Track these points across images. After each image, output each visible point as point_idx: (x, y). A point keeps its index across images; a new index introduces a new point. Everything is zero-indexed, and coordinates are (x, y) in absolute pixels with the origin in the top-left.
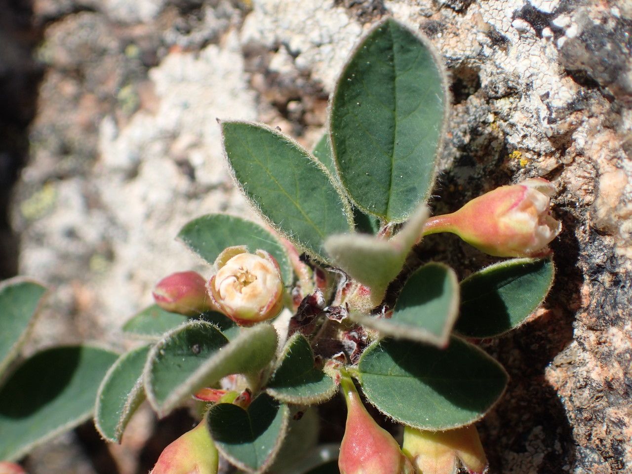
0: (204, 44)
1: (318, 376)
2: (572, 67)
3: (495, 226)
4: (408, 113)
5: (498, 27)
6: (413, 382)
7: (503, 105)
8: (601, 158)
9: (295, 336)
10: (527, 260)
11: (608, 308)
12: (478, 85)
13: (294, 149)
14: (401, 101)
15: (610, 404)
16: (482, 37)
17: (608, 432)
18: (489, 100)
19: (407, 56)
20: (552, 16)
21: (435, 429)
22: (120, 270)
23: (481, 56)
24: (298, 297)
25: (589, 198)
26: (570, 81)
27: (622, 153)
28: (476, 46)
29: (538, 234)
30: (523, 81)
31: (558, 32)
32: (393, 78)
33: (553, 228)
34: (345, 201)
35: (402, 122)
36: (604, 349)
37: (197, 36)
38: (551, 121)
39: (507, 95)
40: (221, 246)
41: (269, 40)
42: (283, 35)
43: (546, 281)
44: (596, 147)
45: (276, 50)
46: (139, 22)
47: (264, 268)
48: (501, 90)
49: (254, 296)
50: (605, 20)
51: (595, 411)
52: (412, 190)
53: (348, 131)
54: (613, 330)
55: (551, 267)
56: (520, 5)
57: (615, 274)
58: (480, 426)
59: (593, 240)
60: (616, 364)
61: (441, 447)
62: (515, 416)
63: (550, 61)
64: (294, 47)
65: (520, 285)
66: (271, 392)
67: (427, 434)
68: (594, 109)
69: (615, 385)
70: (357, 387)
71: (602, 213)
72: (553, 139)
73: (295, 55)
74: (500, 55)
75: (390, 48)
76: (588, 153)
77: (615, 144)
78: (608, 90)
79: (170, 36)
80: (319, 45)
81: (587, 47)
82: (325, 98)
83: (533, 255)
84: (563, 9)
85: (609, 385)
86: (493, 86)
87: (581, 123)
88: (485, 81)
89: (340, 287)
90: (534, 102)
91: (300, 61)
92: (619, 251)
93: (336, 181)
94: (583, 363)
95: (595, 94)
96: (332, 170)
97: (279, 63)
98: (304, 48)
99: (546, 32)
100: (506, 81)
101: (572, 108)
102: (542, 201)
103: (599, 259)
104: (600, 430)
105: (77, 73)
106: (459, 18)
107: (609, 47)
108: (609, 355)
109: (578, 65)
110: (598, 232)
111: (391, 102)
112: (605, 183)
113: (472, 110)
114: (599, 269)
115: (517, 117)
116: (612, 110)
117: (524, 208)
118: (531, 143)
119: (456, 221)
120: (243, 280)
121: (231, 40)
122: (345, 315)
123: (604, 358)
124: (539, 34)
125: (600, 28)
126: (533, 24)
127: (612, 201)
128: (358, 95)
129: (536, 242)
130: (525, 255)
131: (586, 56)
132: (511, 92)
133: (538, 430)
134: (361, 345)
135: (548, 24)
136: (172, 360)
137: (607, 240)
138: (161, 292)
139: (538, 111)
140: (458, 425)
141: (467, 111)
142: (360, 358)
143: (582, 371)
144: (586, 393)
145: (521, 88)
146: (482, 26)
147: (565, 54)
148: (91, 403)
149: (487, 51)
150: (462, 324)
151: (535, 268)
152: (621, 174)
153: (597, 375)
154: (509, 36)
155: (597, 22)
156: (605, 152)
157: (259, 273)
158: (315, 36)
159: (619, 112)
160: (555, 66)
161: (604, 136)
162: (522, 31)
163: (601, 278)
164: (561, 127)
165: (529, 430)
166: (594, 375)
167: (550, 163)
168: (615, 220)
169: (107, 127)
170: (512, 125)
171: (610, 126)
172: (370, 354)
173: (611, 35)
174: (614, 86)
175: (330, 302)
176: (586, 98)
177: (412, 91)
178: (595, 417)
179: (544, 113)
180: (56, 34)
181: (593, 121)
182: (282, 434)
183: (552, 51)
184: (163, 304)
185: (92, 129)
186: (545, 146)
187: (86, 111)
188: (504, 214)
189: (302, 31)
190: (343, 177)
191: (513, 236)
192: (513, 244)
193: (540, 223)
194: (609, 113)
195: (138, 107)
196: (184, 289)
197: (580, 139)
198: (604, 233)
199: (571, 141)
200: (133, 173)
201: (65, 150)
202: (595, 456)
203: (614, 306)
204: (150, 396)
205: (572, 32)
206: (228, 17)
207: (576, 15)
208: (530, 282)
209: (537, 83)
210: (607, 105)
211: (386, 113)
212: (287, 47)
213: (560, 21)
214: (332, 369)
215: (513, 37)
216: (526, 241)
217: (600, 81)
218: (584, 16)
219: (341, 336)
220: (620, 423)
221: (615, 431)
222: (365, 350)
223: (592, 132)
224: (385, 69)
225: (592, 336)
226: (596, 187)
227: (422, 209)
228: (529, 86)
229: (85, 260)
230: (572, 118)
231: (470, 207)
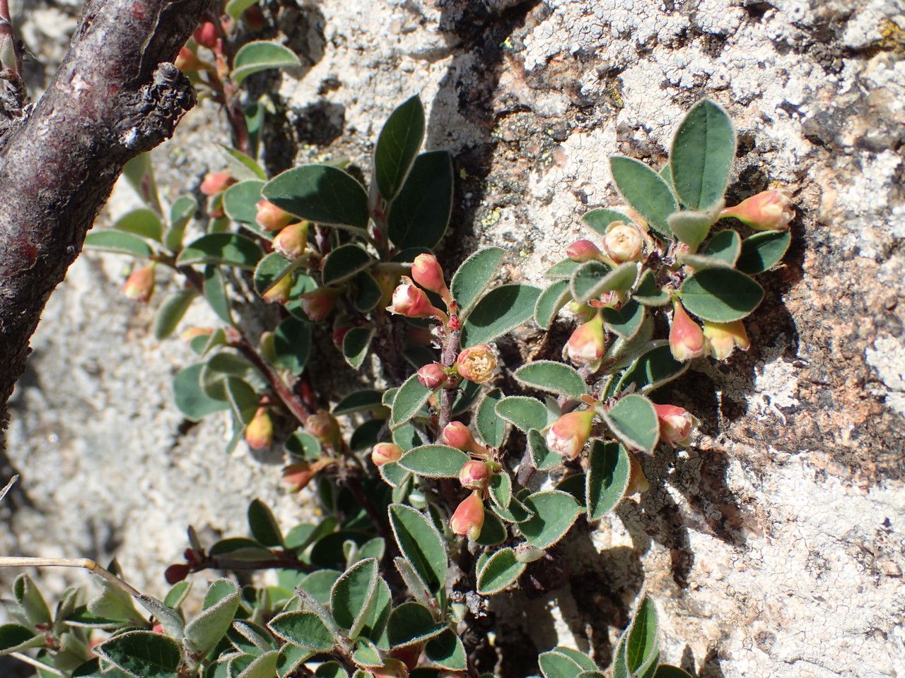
0: (593, 128)
1: (659, 293)
2: (809, 134)
3: (759, 213)
4: (712, 151)
5: (767, 113)
6: (710, 296)
7: (768, 156)
8: (824, 183)
9: (648, 270)
10: (776, 231)
11: (825, 265)
12: (754, 146)
13: (649, 171)
14: (709, 145)
15: (824, 319)
16: (758, 119)
17: (822, 334)
18: (760, 153)
19: (715, 120)
20: (798, 106)
21: (722, 322)
22: (536, 257)
23: (757, 130)
24: (646, 254)
25: (815, 206)
26: (807, 141)
27: (836, 181)
28: (754, 124)
29: (783, 217)
30: (781, 142)
31: (802, 115)
32: (706, 132)
33: (791, 214)
34: (676, 200)
35: (709, 157)
36: (822, 288)
37: (589, 123)
38: (796, 163)
39: (771, 151)
40: (604, 226)
41: (633, 124)
42: (641, 121)
43: (785, 244)
44: (820, 178)
45: (637, 129)
46: (555, 116)
47: (633, 233)
48: (768, 148)
49: (627, 247)
50: (828, 109)
51: (816, 323)
52: (713, 194)
53: (680, 161)
54: (827, 277)
55: (789, 235)
56: (780, 101)
57: (829, 247)
58: (745, 321)
59: (817, 229)
60: (828, 296)
61: (725, 333)
62: (769, 328)
63: (796, 131)
64: (648, 127)
65: (772, 246)
66: (636, 298)
67: (718, 326)
68: (821, 157)
69: (828, 308)
70: (680, 300)
71: (823, 213)
72: (797, 173)
73: (648, 131)
74: (768, 129)
75: (705, 115)
76: (816, 181)
77: (832, 175)
78: (829, 146)
79: (573, 123)
80: (662, 126)
81: (818, 123)
82: (666, 156)
83: (779, 229)
84: (805, 102)
85: (824, 308)
86: (763, 146)
87: (813, 164)
88: (758, 143)
89: (671, 248)
90: (786, 154)
91: (651, 134)
92: (832, 234)
93: (672, 189)
94: (809, 297)
95: (821, 148)
96: (670, 182)
97: (639, 136)
98: (654, 127)
99: (795, 115)
100: (771, 142)
101: (808, 156)
102: (785, 199)
103: (820, 239)
104: (818, 333)
105: (516, 145)
106: (745, 109)
107: (830, 122)
108: (825, 291)
109: (813, 133)
110: (820, 224)
111: (704, 144)
112: (825, 197)
113: (750, 160)
114: (821, 244)
115: (776, 163)
116: (831, 157)
117: (776, 202)
118: (784, 176)
119: (737, 210)
120: (621, 239)
121: (610, 124)
122: (674, 261)
123: (821, 294)
124: (791, 116)
125: (825, 113)
126: (787, 111)
127: (829, 207)
128: (686, 141)
129: (781, 221)
130: (774, 229)
131: (817, 127)
132: (773, 149)
133: (782, 335)
134: (682, 278)
135: (796, 111)
136: (583, 280)
137: (825, 229)
138: (572, 250)
139: (788, 159)
140: (736, 319)
141: (747, 161)
142: (682, 285)
143: (808, 301)
144: (811, 313)
145: (778, 147)
146: (758, 113)
147: (805, 126)
148: (532, 312)
149: (761, 126)
150: (740, 263)
151: (780, 236)
152: (835, 191)
153: (817, 303)
154: (773, 118)
155: (824, 110)
156: (826, 180)
157: (630, 235)
158: (661, 121)
159: (834, 158)
160: (799, 134)
161: (826, 171)
162: (781, 115)
163: (821, 249)
164: (802, 167)
165: (777, 336)
166: (815, 303)
167: (795, 187)
168: (830, 217)
169: (533, 176)
170: (773, 167)
171: (829, 166)
172: (688, 282)
173: (831, 116)
174: (833, 144)
175: (666, 254)
176: (816, 151)
177: (716, 139)
178: (816, 326)
179: (793, 159)
180: (504, 123)
181: (820, 163)
182: (642, 320)
183: (798, 126)
184: (573, 257)
185: (522, 176)
186: (792, 177)
187: (521, 166)
188: (764, 205)
189: (653, 118)
190: (676, 186)
191: (769, 217)
192: (769, 222)
193: (784, 211)
194: (828, 159)
195: (553, 163)
196: (584, 248)
197: (812, 173)
198: (823, 225)
199: (807, 175)
200: (548, 201)
201: (507, 189)
202: (815, 347)
203: (828, 264)
204: (574, 295)
205: (810, 115)
206: (609, 111)
207: (812, 106)
208: (778, 244)
209: (788, 143)
210: (828, 155)
211: (701, 151)
212: (644, 127)
213: (802, 109)
214: (666, 289)
215: (775, 118)
216: (776, 220)
217: (825, 141)
218: (816, 106)
219: (670, 274)
220: (830, 328)
221: (827, 333)
222: (685, 280)
223: (819, 169)
224: (702, 127)
225: (815, 282)
226: (820, 200)
227: (721, 201)
228: (784, 145)
229: (516, 251)
230: (808, 162)
231: (745, 203)
